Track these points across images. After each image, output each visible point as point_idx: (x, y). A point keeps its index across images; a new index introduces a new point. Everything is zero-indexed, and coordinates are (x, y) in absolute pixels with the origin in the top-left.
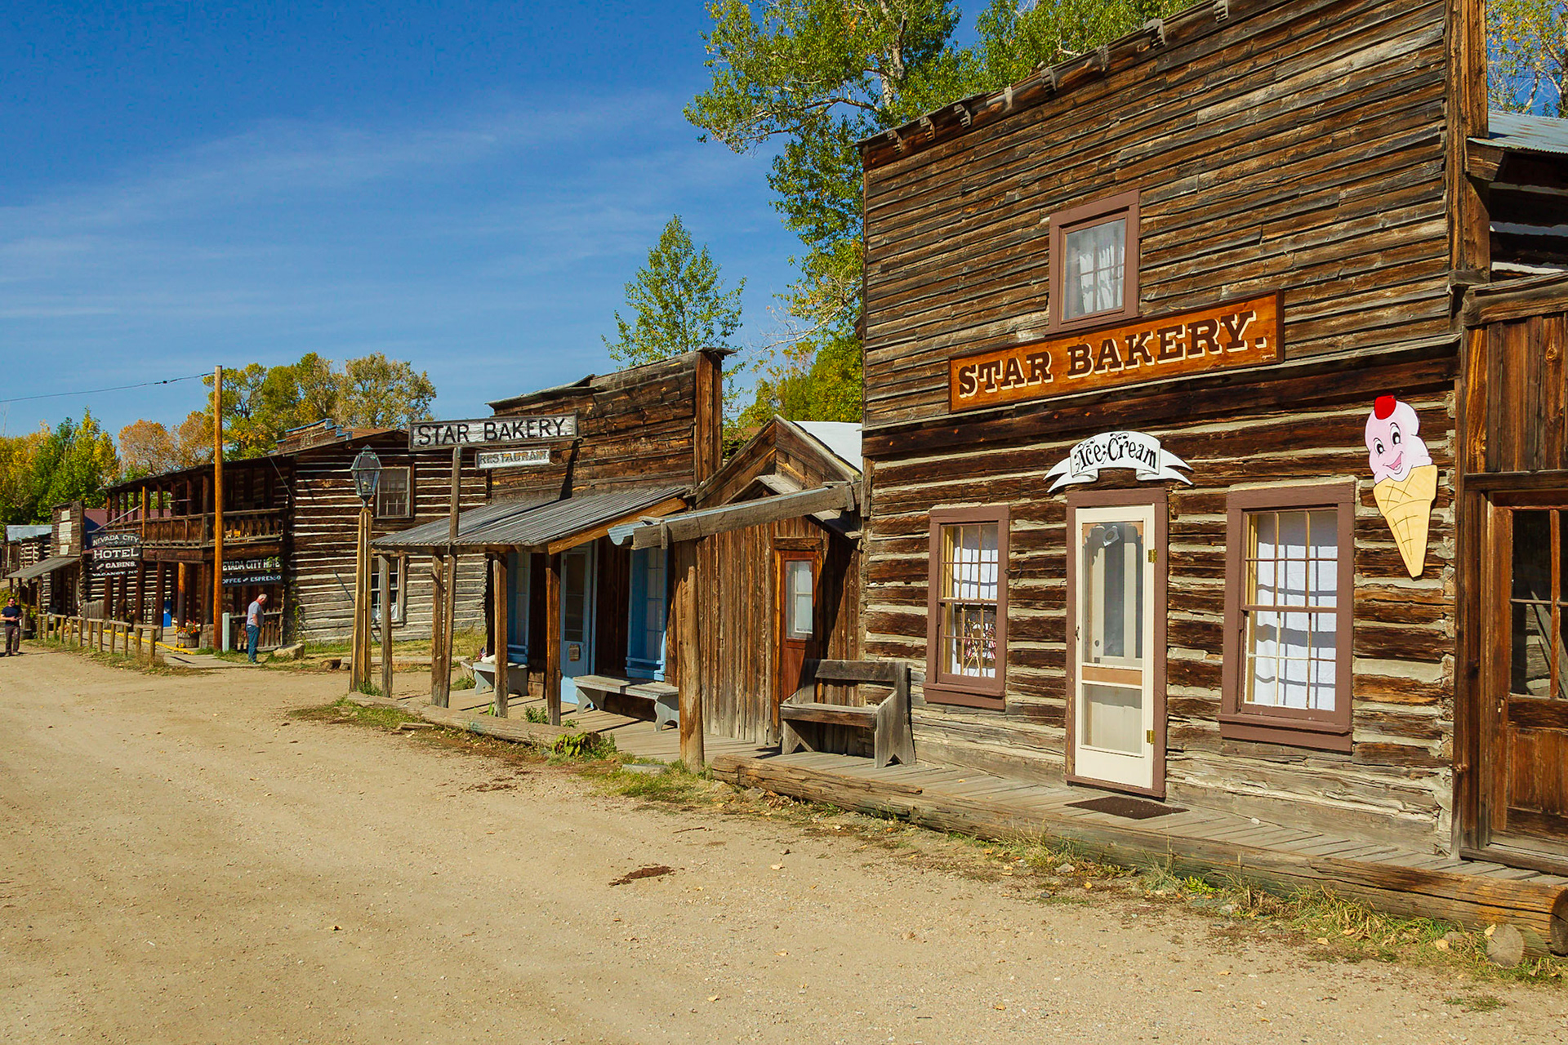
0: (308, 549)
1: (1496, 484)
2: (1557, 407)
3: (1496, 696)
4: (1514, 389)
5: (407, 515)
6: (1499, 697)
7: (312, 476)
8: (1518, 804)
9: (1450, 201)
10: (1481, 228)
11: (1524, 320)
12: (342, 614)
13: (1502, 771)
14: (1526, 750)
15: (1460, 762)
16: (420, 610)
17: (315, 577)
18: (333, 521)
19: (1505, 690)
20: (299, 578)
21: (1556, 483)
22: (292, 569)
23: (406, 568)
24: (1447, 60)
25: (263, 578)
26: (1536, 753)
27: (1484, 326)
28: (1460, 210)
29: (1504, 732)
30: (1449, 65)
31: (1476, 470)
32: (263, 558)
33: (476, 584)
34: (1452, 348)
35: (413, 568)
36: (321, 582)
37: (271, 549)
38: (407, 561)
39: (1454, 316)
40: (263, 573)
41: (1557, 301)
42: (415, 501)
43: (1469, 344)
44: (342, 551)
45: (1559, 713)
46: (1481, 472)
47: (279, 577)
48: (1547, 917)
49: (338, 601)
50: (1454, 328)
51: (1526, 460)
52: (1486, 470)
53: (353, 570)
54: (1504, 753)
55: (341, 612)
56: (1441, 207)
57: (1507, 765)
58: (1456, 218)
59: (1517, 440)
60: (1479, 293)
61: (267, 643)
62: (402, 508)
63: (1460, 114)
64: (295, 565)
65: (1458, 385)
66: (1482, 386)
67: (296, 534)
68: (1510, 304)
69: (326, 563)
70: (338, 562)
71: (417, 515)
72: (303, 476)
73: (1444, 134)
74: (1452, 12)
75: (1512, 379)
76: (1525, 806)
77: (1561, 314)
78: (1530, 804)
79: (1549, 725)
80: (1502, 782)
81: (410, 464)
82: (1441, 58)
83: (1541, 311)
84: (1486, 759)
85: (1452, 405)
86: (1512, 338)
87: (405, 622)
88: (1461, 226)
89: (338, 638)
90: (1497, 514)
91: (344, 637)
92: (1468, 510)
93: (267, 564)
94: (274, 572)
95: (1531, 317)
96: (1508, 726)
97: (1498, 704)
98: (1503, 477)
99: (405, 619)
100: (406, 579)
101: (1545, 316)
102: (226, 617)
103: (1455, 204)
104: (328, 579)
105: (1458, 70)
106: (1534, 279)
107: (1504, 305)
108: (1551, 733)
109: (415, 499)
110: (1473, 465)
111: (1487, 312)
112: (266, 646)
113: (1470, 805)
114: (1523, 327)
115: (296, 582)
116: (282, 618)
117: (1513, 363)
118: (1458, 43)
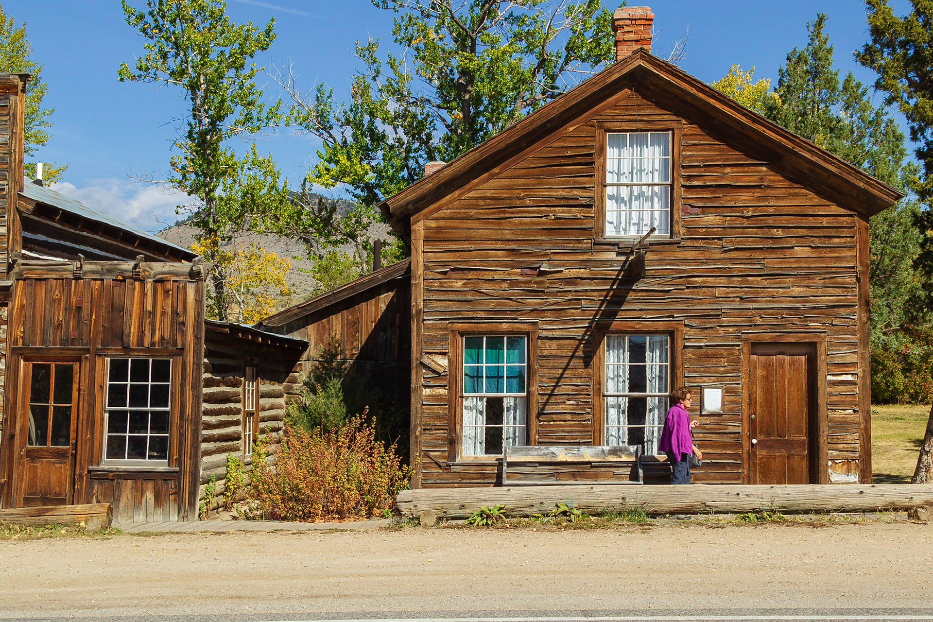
1: (28, 351)
2: (58, 319)
3: (20, 447)
4: (38, 310)
6: (21, 448)
8: (28, 494)
9: (9, 220)
10: (20, 234)
11: (45, 279)
13: (22, 480)
14: (34, 470)
15: (4, 478)
19: (25, 444)
21: (57, 352)
24: (10, 154)
26: (39, 471)
27: (25, 280)
28: (13, 225)
29: (24, 463)
30: (11, 156)
31: (17, 345)
34: (7, 288)
39: (8, 273)
41: (61, 273)
43: (16, 287)
45: (51, 453)
46: (20, 346)
48: (105, 514)
50: (8, 279)
51: (43, 342)
52: (23, 345)
54: (23, 472)
56: (5, 221)
57: (25, 478)
58: (12, 228)
59: (39, 332)
60: (23, 264)
63: (15, 180)
65: (10, 304)
66: (22, 306)
68: (39, 272)
73: (6, 187)
74: (12, 132)
75: (37, 305)
76: (32, 495)
77: (63, 279)
78: (35, 494)
79: (46, 458)
80: (21, 486)
82: (7, 152)
83: (54, 277)
84: (15, 476)
85: (6, 314)
86: (38, 287)
88: (13, 232)
90: (25, 365)
92: (13, 362)
95: (49, 278)
96: (26, 460)
97: (21, 451)
98: (31, 349)
101: (55, 279)
103: (11, 221)
105: (15, 159)
106: (50, 262)
107: (36, 271)
108: (47, 462)
110: (16, 342)
111: (26, 274)
113: (7, 499)
114: (44, 282)
117: (38, 297)
118: (15, 146)
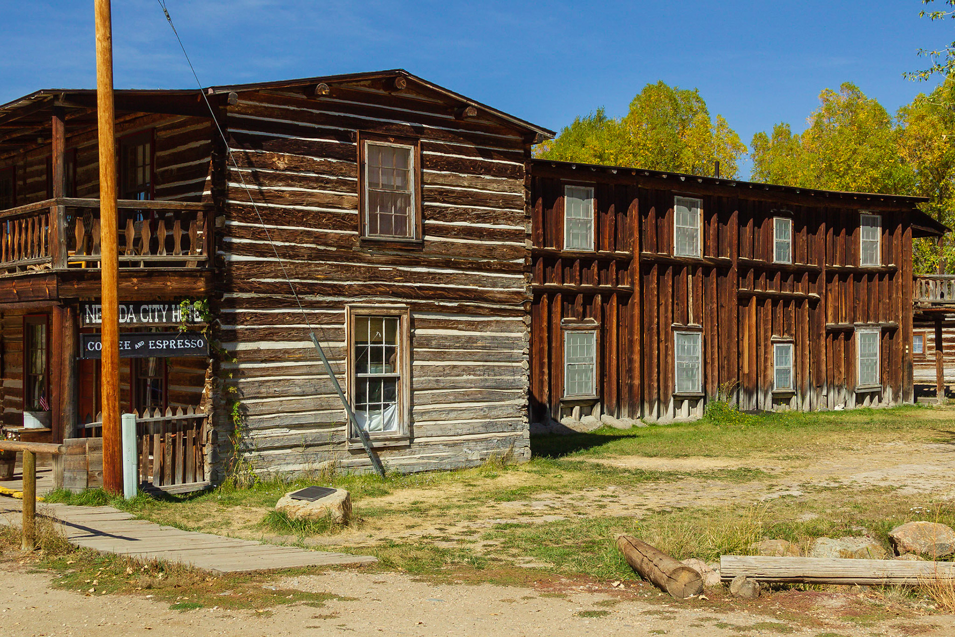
0: (252, 288)
5: (412, 232)
7: (256, 142)
12: (312, 420)
16: (435, 416)
17: (264, 345)
18: (292, 237)
20: (242, 346)
22: (224, 327)
23: (412, 336)
25: (172, 344)
32: (172, 301)
33: (514, 371)
35: (421, 337)
36: (275, 356)
37: (186, 283)
38: (413, 323)
40: (169, 332)
42: (424, 213)
44: (309, 298)
47: (200, 343)
49: (304, 394)
53: (337, 336)
55: (308, 417)
61: (190, 476)
62: (402, 221)
64: (233, 319)
67: (235, 258)
69: (281, 319)
70: (301, 318)
71: (427, 238)
72: (241, 141)
81: (414, 141)
87: (411, 439)
89: (307, 467)
91: (316, 466)
93: (179, 315)
94: (193, 332)
99: (412, 432)
100: (412, 359)
102: (129, 421)
104: (286, 351)
109: (424, 209)
112: (179, 483)
115: (234, 354)
116: (207, 427)
